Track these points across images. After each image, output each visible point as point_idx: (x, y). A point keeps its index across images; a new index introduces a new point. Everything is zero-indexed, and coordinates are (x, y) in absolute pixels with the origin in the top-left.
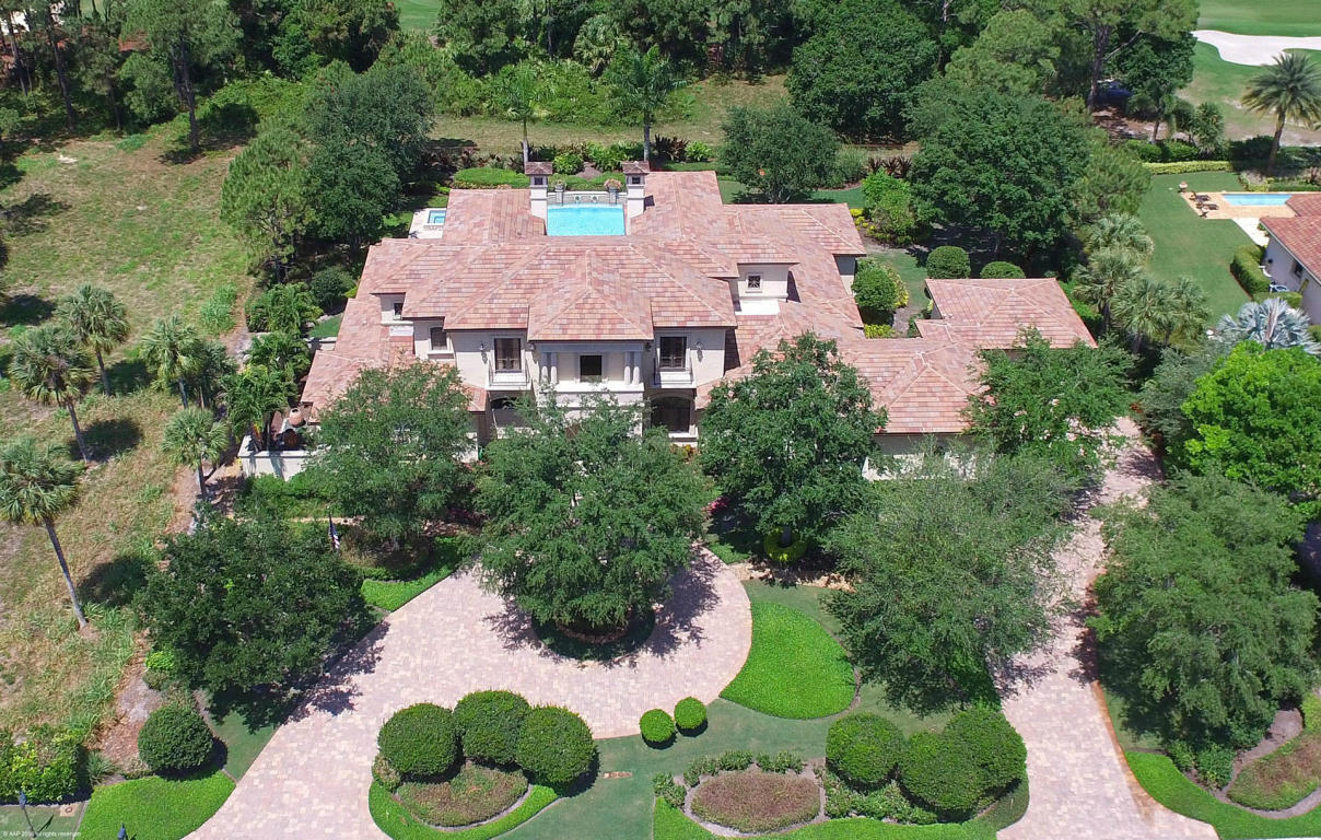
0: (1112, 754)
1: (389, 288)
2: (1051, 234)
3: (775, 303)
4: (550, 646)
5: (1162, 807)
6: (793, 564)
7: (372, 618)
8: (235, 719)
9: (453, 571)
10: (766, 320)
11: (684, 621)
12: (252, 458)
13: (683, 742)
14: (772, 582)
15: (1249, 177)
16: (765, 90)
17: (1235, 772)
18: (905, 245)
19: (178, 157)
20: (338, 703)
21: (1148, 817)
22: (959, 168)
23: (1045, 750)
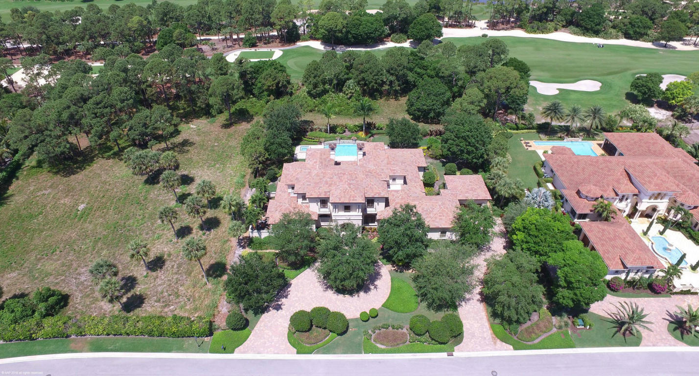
0: (487, 325)
1: (290, 183)
2: (481, 160)
3: (400, 186)
4: (336, 291)
5: (499, 340)
6: (403, 266)
7: (287, 281)
8: (251, 312)
9: (309, 266)
10: (397, 191)
11: (373, 284)
12: (252, 232)
13: (371, 320)
14: (397, 271)
15: (542, 136)
16: (400, 102)
17: (519, 331)
18: (439, 159)
19: (226, 126)
20: (278, 308)
21: (495, 343)
22: (455, 141)
23: (469, 323)
